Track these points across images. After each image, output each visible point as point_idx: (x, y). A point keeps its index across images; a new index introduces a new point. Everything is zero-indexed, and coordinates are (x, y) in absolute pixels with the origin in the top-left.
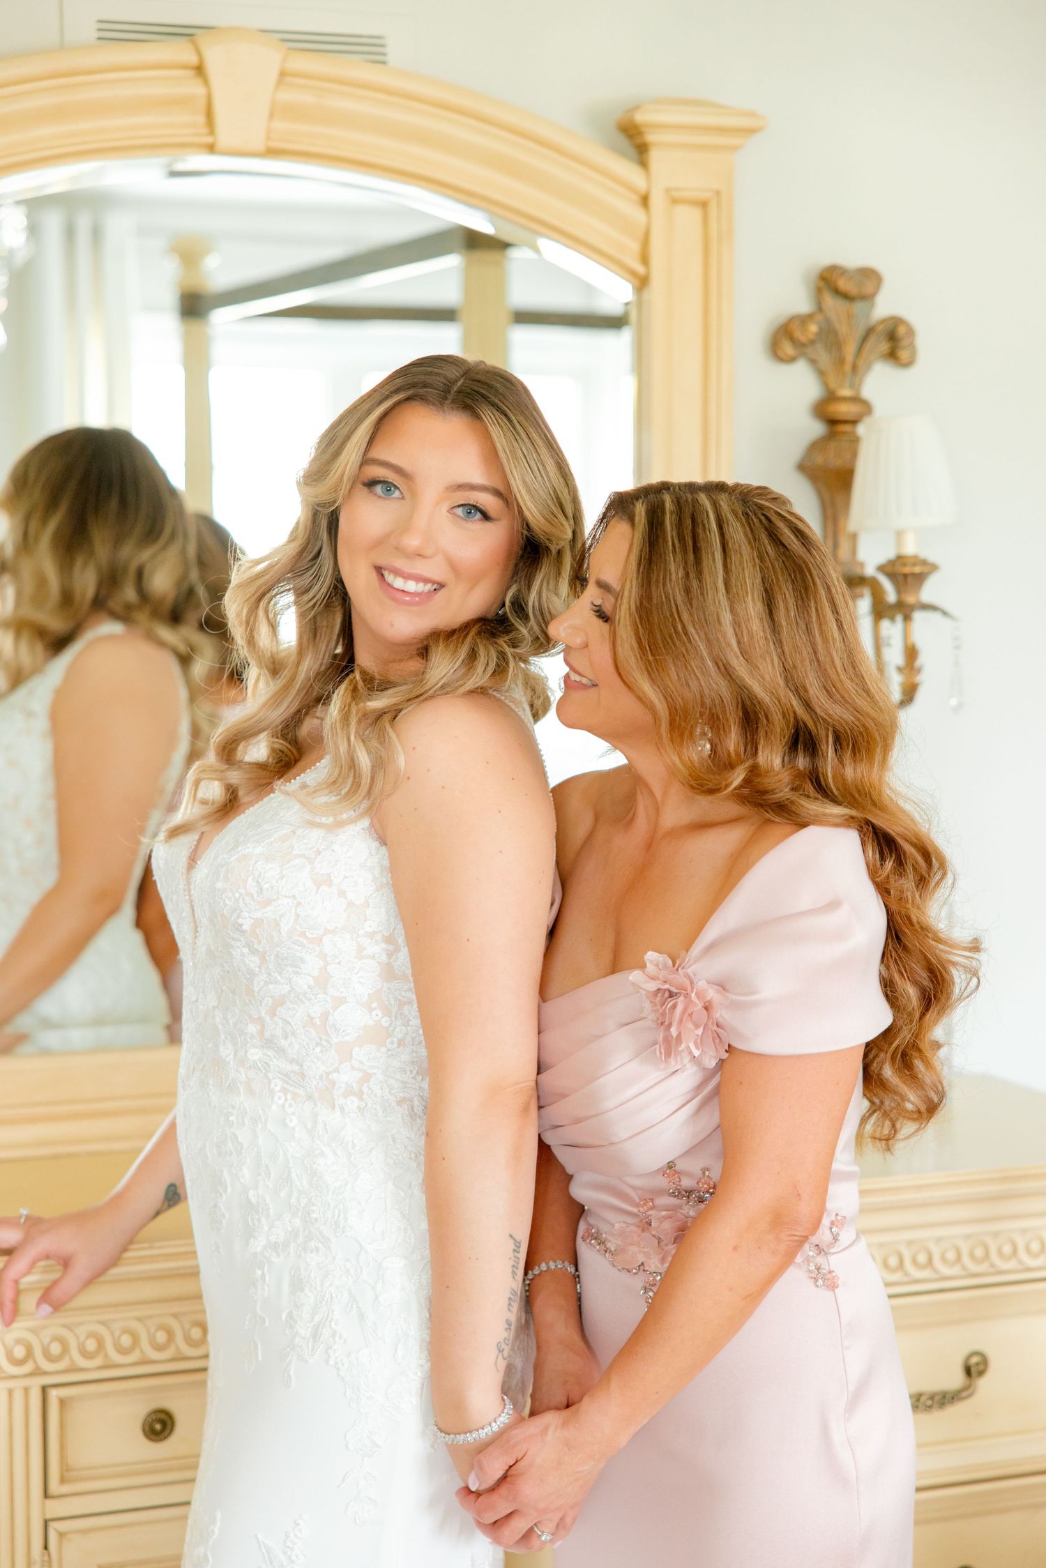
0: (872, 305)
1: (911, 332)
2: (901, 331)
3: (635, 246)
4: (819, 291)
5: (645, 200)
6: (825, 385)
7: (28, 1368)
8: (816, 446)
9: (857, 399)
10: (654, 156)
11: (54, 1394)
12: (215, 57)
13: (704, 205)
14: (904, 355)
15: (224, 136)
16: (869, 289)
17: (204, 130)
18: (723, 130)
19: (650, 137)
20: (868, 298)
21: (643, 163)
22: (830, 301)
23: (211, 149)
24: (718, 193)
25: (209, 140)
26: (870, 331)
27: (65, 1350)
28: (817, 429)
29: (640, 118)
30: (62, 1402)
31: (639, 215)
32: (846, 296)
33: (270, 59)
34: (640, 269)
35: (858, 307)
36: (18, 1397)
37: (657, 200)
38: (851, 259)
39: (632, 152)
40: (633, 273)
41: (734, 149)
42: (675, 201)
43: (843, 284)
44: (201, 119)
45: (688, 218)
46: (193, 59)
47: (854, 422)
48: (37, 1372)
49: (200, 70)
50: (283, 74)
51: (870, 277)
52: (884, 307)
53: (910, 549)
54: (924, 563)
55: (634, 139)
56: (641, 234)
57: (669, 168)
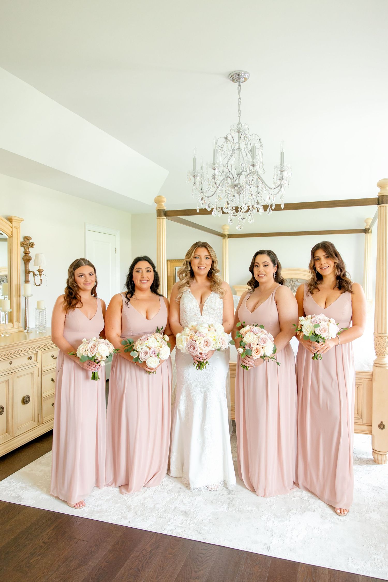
2: (33, 244)
3: (10, 233)
6: (25, 249)
8: (24, 256)
9: (29, 251)
10: (13, 222)
14: (33, 247)
18: (20, 220)
19: (13, 220)
21: (12, 223)
22: (26, 240)
24: (19, 227)
26: (30, 244)
28: (24, 254)
29: (13, 218)
31: (11, 229)
34: (11, 235)
35: (29, 241)
37: (13, 227)
38: (28, 236)
40: (10, 235)
41: (20, 222)
42: (14, 228)
43: (29, 239)
45: (16, 229)
47: (28, 254)
51: (30, 238)
52: (31, 241)
53: (41, 268)
54: (42, 270)
55: (10, 220)
56: (11, 231)
57: (14, 224)
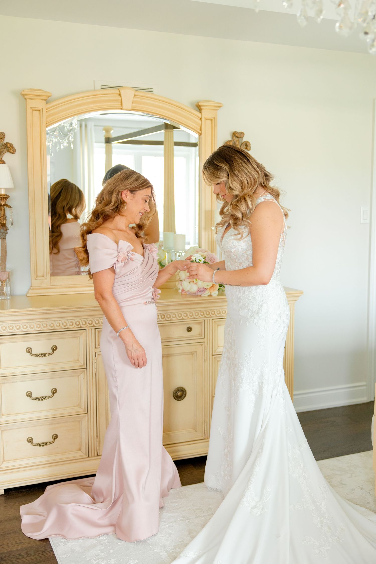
0: (243, 139)
1: (250, 144)
2: (248, 143)
3: (199, 128)
4: (233, 136)
5: (201, 119)
7: (92, 325)
10: (202, 111)
11: (97, 330)
12: (122, 92)
13: (212, 120)
14: (248, 148)
15: (124, 107)
16: (242, 136)
17: (121, 106)
18: (215, 106)
19: (202, 108)
20: (242, 138)
21: (200, 112)
22: (235, 138)
23: (122, 109)
24: (214, 118)
25: (122, 107)
26: (242, 144)
27: (99, 322)
29: (200, 104)
30: (98, 331)
31: (200, 122)
32: (238, 137)
33: (132, 93)
34: (200, 132)
35: (240, 139)
36: (90, 330)
37: (203, 119)
38: (239, 130)
39: (199, 110)
40: (198, 132)
41: (217, 110)
42: (206, 119)
43: (237, 135)
44: (120, 103)
45: (209, 122)
46: (119, 92)
48: (94, 326)
49: (120, 94)
50: (134, 95)
51: (242, 134)
52: (245, 139)
55: (199, 108)
56: (200, 125)
57: (205, 113)
